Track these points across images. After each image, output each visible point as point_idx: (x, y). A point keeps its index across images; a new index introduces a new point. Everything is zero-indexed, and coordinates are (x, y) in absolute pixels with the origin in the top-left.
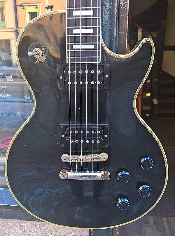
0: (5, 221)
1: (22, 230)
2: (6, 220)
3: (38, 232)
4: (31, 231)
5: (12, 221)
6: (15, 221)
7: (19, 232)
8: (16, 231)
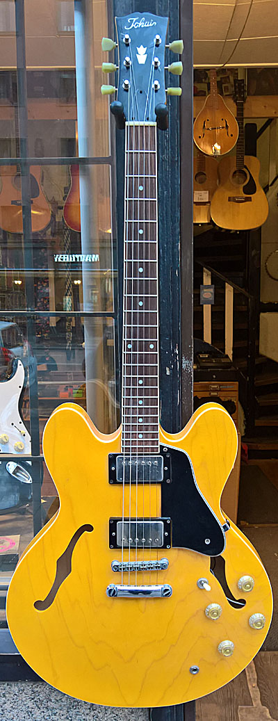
0: (5, 685)
1: (35, 699)
2: (8, 685)
3: (63, 700)
4: (51, 700)
5: (19, 684)
6: (23, 685)
7: (30, 704)
8: (25, 703)
